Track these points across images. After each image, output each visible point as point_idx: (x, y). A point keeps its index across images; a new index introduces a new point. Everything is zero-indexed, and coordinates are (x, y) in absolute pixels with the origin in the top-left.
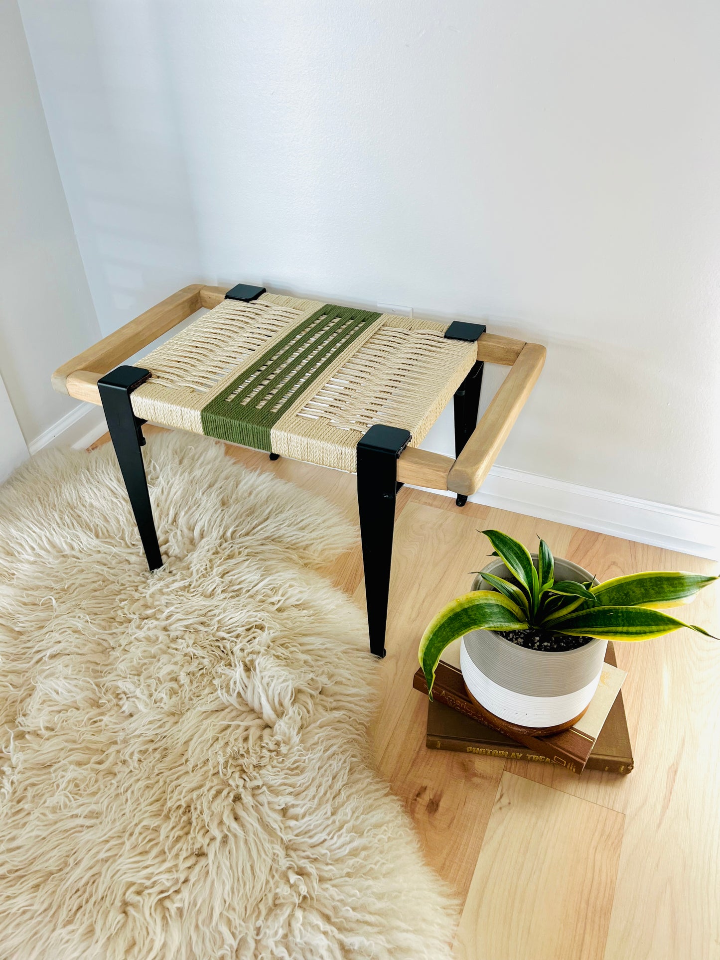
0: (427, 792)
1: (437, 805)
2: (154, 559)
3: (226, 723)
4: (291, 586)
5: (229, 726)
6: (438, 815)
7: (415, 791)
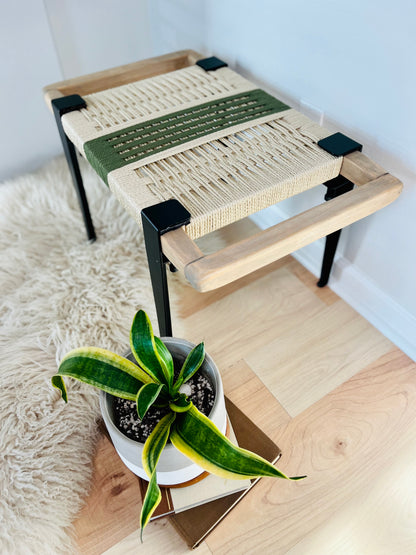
0: (122, 478)
1: (120, 492)
2: (92, 234)
3: (32, 360)
4: (139, 292)
5: (32, 363)
6: (115, 499)
7: (116, 472)
